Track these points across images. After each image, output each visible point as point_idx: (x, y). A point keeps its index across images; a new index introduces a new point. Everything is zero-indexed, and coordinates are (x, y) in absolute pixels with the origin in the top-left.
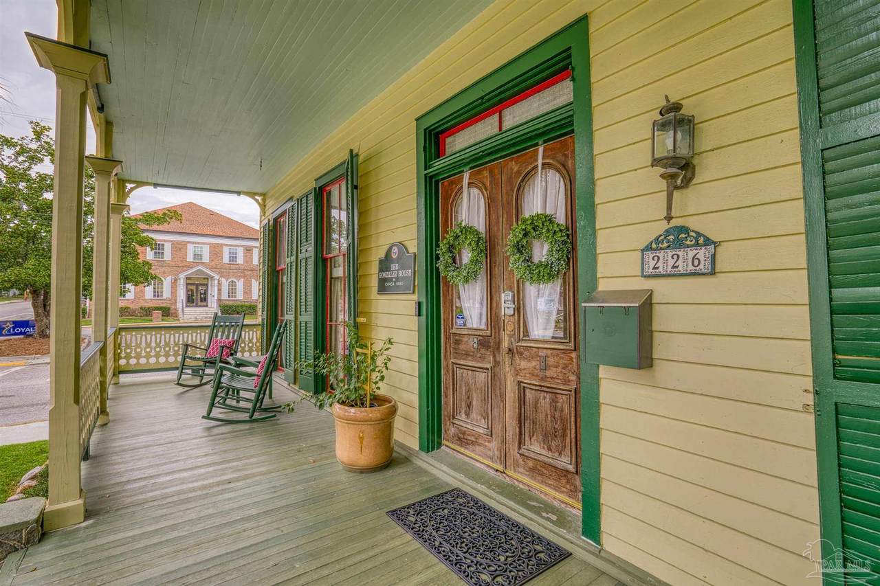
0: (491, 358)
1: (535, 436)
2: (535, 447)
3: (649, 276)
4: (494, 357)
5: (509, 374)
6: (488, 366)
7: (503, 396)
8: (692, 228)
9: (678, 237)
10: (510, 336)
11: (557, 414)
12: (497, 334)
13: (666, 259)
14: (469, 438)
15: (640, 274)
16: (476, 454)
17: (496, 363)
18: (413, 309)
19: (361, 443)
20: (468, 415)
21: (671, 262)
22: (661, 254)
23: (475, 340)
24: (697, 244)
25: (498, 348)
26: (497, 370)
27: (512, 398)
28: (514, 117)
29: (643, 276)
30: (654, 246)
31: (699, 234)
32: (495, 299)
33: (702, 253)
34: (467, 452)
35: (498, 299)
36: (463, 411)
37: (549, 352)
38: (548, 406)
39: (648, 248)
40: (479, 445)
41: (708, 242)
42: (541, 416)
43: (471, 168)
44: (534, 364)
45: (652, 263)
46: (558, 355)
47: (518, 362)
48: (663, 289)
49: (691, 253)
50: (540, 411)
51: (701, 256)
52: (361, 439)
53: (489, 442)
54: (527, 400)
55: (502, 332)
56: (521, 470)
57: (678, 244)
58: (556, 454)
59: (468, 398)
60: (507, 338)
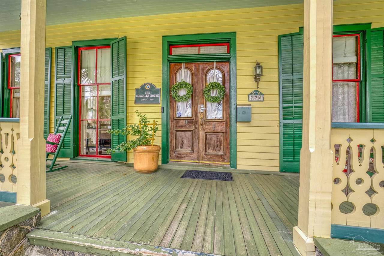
0: (194, 126)
1: (210, 148)
2: (211, 151)
3: (250, 101)
4: (195, 126)
5: (201, 131)
6: (193, 129)
7: (198, 139)
8: (259, 91)
9: (256, 93)
10: (201, 119)
11: (218, 140)
12: (196, 119)
13: (254, 97)
14: (183, 155)
15: (248, 100)
16: (186, 160)
17: (196, 128)
18: (160, 110)
19: (153, 160)
20: (181, 148)
21: (255, 98)
22: (253, 96)
23: (186, 121)
24: (260, 95)
25: (197, 123)
26: (196, 130)
27: (202, 139)
28: (204, 50)
29: (249, 101)
30: (251, 94)
31: (261, 93)
32: (196, 107)
33: (261, 96)
34: (181, 161)
35: (197, 107)
36: (180, 147)
37: (216, 123)
38: (215, 138)
39: (250, 94)
40: (188, 157)
41: (262, 94)
42: (213, 142)
43: (186, 62)
44: (210, 126)
45: (251, 98)
46: (219, 123)
47: (205, 127)
48: (253, 104)
49: (259, 96)
50: (212, 140)
51: (261, 97)
52: (153, 158)
53: (192, 154)
54: (208, 138)
55: (198, 118)
56: (206, 160)
57: (256, 94)
58: (218, 152)
59: (182, 142)
60: (200, 120)
